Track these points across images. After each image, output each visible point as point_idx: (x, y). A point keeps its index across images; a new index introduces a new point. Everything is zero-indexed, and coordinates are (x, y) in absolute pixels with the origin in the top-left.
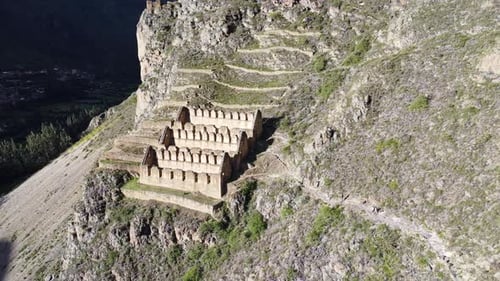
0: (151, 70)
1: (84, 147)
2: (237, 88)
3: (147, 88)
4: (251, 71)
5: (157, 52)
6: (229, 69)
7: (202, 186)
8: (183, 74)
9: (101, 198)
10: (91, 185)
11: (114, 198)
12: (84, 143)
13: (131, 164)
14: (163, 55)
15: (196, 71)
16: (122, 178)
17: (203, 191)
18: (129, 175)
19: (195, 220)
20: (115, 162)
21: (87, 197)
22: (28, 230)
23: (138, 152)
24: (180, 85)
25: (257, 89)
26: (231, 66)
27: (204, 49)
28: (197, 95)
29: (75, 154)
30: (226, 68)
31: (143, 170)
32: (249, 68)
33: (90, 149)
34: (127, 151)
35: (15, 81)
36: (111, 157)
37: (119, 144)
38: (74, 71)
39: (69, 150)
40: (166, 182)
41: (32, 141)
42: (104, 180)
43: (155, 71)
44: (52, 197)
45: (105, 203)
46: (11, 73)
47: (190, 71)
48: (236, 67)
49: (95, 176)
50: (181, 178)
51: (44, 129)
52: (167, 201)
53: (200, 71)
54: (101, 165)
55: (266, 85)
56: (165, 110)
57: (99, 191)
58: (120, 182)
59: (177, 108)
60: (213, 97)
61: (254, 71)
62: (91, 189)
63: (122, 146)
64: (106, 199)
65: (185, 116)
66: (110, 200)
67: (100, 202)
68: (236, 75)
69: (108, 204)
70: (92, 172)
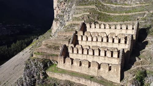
0: (59, 12)
1: (30, 48)
2: (111, 14)
3: (57, 20)
4: (117, 6)
5: (63, 3)
6: (105, 5)
7: (104, 73)
8: (79, 9)
9: (33, 77)
10: (28, 68)
11: (41, 77)
12: (30, 47)
13: (52, 55)
14: (66, 4)
15: (86, 7)
16: (47, 64)
17: (104, 76)
18: (51, 63)
20: (43, 54)
21: (24, 76)
22: (5, 82)
23: (56, 48)
24: (78, 14)
25: (124, 14)
26: (105, 4)
28: (89, 18)
29: (26, 51)
30: (102, 5)
31: (60, 60)
32: (116, 4)
33: (32, 49)
34: (50, 47)
35: (10, 28)
36: (40, 51)
37: (45, 43)
38: (29, 25)
39: (24, 50)
40: (76, 68)
41: (13, 46)
42: (36, 65)
43: (62, 12)
44: (16, 68)
45: (36, 80)
46: (9, 25)
47: (82, 7)
48: (108, 5)
49: (31, 62)
50: (87, 66)
51: (18, 42)
52: (78, 82)
53: (88, 7)
54: (34, 56)
55: (130, 12)
56: (71, 25)
57: (32, 72)
58: (46, 67)
59: (78, 25)
60: (98, 19)
61: (119, 6)
62: (28, 70)
63: (47, 44)
64: (36, 77)
65: (84, 28)
66: (39, 78)
67: (32, 79)
68: (109, 8)
69: (37, 81)
70: (29, 60)
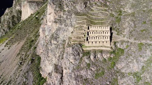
2: (95, 21)
5: (59, 12)
6: (90, 16)
7: (105, 44)
8: (78, 18)
11: (81, 51)
18: (82, 44)
19: (108, 52)
21: (73, 51)
25: (100, 21)
27: (79, 11)
32: (94, 16)
40: (94, 44)
42: (77, 46)
43: (59, 17)
63: (75, 37)
64: (79, 51)
68: (92, 18)
